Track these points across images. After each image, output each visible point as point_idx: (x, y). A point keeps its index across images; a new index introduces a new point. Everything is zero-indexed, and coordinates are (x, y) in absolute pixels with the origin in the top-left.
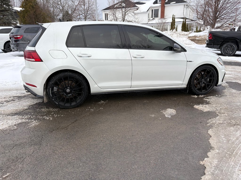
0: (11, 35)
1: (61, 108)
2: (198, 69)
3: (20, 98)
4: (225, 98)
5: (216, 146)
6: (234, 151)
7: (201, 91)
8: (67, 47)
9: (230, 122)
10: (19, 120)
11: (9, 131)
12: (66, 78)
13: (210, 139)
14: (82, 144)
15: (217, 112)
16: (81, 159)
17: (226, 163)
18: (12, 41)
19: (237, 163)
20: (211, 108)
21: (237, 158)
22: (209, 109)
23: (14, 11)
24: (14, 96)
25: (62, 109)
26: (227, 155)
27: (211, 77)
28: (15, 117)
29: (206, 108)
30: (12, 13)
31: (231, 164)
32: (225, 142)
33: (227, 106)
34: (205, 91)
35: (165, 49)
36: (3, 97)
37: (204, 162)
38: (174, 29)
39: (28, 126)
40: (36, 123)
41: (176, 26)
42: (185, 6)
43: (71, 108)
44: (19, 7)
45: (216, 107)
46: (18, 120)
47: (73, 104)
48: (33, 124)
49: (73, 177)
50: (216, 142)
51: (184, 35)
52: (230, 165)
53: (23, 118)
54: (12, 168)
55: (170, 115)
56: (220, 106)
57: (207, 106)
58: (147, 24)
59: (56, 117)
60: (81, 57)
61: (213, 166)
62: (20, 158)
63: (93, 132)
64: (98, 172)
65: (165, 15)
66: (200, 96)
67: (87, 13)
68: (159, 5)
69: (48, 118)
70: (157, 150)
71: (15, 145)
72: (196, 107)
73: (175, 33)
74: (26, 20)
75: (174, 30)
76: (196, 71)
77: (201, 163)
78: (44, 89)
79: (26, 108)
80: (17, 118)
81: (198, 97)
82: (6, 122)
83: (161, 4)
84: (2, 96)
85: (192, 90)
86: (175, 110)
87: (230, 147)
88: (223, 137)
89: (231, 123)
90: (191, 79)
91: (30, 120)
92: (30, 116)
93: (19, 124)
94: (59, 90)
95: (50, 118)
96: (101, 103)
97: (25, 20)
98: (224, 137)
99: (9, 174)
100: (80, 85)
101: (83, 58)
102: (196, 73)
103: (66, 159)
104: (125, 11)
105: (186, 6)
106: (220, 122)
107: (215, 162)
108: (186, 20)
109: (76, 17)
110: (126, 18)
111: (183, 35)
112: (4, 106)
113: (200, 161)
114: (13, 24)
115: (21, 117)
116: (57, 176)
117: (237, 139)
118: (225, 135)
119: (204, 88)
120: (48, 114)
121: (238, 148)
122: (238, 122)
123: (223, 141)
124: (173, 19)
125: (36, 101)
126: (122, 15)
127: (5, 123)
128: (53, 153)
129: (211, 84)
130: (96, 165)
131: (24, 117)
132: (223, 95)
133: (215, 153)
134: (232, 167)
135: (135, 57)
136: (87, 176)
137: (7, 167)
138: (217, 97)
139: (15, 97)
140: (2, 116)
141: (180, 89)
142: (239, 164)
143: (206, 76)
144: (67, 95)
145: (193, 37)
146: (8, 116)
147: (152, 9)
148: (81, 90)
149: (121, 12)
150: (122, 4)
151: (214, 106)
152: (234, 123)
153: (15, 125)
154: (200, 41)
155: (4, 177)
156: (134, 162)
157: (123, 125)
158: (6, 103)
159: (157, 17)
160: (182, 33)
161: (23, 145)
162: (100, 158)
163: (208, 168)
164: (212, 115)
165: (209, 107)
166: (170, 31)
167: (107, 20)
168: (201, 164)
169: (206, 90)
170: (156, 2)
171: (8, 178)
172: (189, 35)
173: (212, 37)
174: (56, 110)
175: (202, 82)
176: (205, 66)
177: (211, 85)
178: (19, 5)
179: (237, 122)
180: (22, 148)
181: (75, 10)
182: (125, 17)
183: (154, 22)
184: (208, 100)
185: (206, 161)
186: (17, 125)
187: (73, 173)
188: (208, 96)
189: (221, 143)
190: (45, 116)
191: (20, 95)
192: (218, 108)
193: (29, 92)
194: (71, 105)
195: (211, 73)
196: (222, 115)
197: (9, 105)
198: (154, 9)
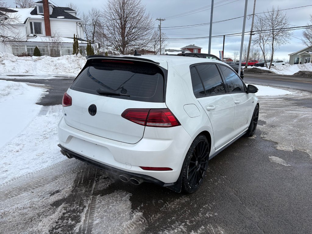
58: (26, 41)
68: (40, 17)
75: (79, 54)
105: (79, 24)
135: (236, 103)
147: (31, 21)
159: (40, 33)
166: (74, 56)
170: (34, 12)
183: (37, 39)
198: (33, 22)
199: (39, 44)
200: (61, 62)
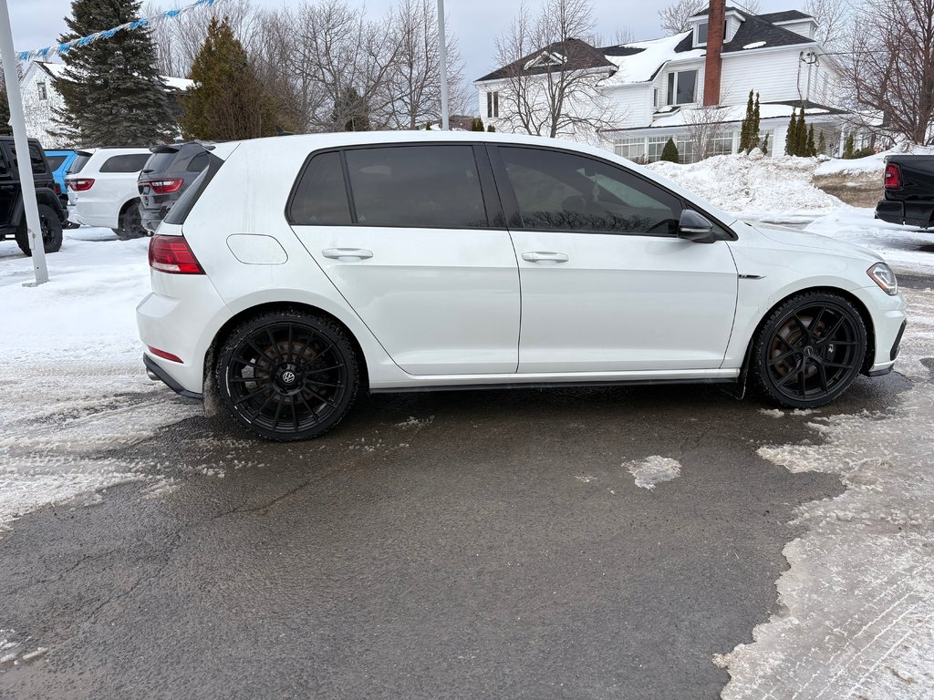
0: (145, 177)
1: (263, 441)
2: (785, 305)
3: (136, 398)
4: (898, 422)
5: (797, 602)
6: (861, 626)
7: (802, 393)
8: (290, 225)
9: (882, 515)
10: (115, 474)
11: (74, 509)
12: (281, 334)
13: (781, 575)
14: (304, 568)
15: (847, 475)
16: (289, 616)
17: (815, 669)
18: (146, 198)
19: (860, 670)
20: (825, 460)
21: (866, 653)
22: (816, 464)
23: (168, 91)
24: (120, 391)
25: (268, 441)
26: (827, 638)
27: (845, 340)
28: (107, 462)
29: (807, 459)
30: (159, 98)
31: (832, 674)
32: (837, 589)
33: (896, 454)
34: (816, 394)
35: (653, 230)
36: (83, 393)
37: (729, 657)
38: (756, 146)
39: (141, 495)
40: (168, 487)
41: (762, 136)
42: (805, 56)
43: (299, 440)
44: (186, 78)
45: (848, 455)
46: (110, 475)
47: (307, 425)
48: (158, 488)
49: (246, 677)
50: (802, 590)
51: (797, 169)
52: (829, 677)
53: (131, 469)
54: (58, 631)
55: (655, 479)
56: (865, 455)
57: (811, 451)
58: (650, 127)
59: (240, 470)
60: (336, 258)
61: (761, 673)
62: (90, 602)
63: (354, 526)
64: (335, 664)
65: (722, 91)
66: (797, 412)
67: (421, 94)
68: (697, 54)
69: (211, 472)
70: (566, 604)
71: (83, 557)
72: (766, 452)
73: (759, 162)
74: (206, 122)
75: (756, 151)
76: (778, 313)
77: (719, 660)
78: (205, 370)
79: (146, 434)
80: (110, 469)
81: (786, 417)
82: (71, 480)
83: (704, 52)
84: (79, 392)
85: (762, 386)
86: (680, 461)
87: (852, 612)
88: (834, 569)
89: (889, 519)
90: (755, 344)
91: (150, 477)
92: (152, 463)
93: (113, 487)
94: (260, 375)
95: (217, 473)
96: (408, 424)
97: (204, 125)
98: (838, 573)
99: (44, 650)
100: (330, 358)
101: (341, 264)
102: (776, 321)
103: (236, 614)
104: (562, 81)
105: (809, 55)
106: (841, 514)
107: (774, 660)
108: (806, 111)
109: (381, 108)
110: (566, 107)
111: (790, 169)
112: (79, 425)
113: (716, 652)
114: (163, 137)
115: (124, 464)
116: (195, 668)
117: (891, 582)
118: (847, 564)
119: (815, 381)
120: (215, 457)
121: (884, 614)
122: (916, 519)
123: (830, 588)
124: (749, 109)
125: (185, 411)
126: (549, 98)
127: (68, 483)
128: (199, 592)
129: (843, 365)
130: (335, 639)
131: (133, 464)
132: (893, 413)
133: (784, 630)
134: (834, 686)
135: (534, 261)
136: (292, 676)
137: (42, 625)
138: (867, 417)
139: (121, 395)
140: (65, 459)
141: (711, 381)
142: (867, 674)
143: (822, 336)
144: (285, 392)
145: (831, 176)
146: (82, 458)
147: (671, 70)
148: (333, 376)
149: (546, 85)
150: (555, 56)
151: (841, 451)
152: (902, 522)
153: (99, 491)
154: (864, 194)
155: (27, 657)
156: (469, 639)
157: (464, 509)
158: (88, 415)
159: (691, 101)
160: (789, 163)
161: (109, 557)
162: (355, 617)
163: (738, 681)
164: (823, 485)
165: (817, 456)
166: (739, 156)
167: (496, 115)
168: (715, 665)
169: (824, 389)
170: (685, 46)
171: (38, 664)
172: (816, 171)
173: (899, 178)
174: (244, 444)
175: (805, 359)
176: (813, 294)
177: (845, 371)
178: (188, 70)
179: (912, 519)
180: (104, 569)
181: (378, 83)
182: (561, 104)
183: (678, 119)
184: (823, 428)
185: (738, 654)
186: (104, 491)
187: (249, 662)
188: (828, 415)
189: (820, 595)
190: (204, 466)
191: (138, 391)
192: (853, 461)
193: (158, 378)
194: (296, 429)
195: (841, 321)
196: (863, 487)
197: (95, 422)
198: (676, 71)
199: (679, 131)
200: (695, 178)
